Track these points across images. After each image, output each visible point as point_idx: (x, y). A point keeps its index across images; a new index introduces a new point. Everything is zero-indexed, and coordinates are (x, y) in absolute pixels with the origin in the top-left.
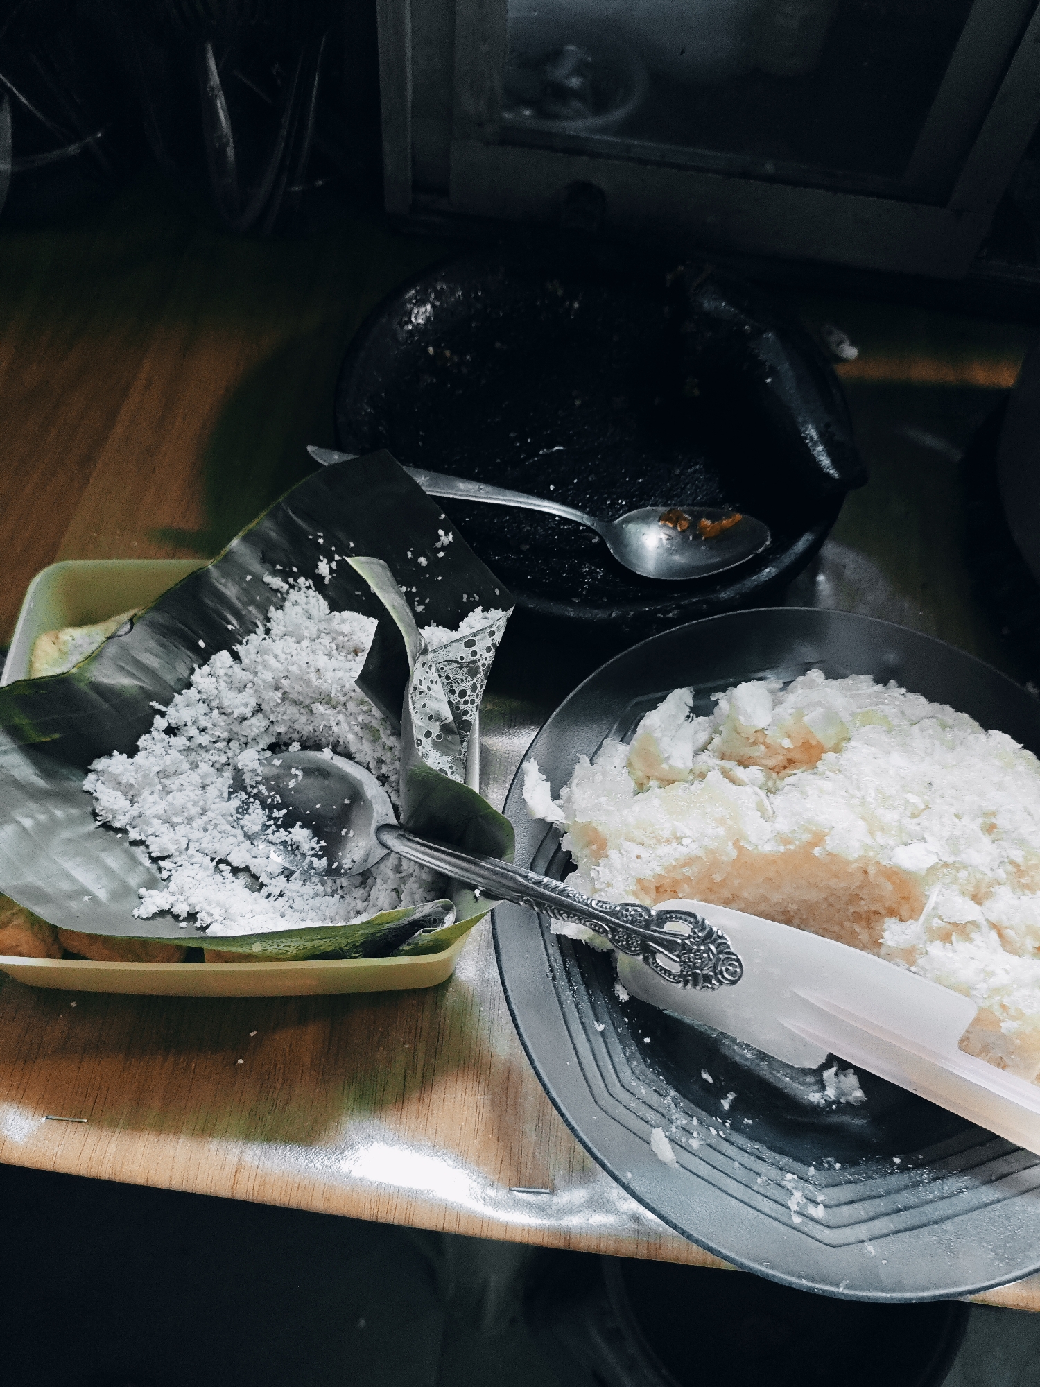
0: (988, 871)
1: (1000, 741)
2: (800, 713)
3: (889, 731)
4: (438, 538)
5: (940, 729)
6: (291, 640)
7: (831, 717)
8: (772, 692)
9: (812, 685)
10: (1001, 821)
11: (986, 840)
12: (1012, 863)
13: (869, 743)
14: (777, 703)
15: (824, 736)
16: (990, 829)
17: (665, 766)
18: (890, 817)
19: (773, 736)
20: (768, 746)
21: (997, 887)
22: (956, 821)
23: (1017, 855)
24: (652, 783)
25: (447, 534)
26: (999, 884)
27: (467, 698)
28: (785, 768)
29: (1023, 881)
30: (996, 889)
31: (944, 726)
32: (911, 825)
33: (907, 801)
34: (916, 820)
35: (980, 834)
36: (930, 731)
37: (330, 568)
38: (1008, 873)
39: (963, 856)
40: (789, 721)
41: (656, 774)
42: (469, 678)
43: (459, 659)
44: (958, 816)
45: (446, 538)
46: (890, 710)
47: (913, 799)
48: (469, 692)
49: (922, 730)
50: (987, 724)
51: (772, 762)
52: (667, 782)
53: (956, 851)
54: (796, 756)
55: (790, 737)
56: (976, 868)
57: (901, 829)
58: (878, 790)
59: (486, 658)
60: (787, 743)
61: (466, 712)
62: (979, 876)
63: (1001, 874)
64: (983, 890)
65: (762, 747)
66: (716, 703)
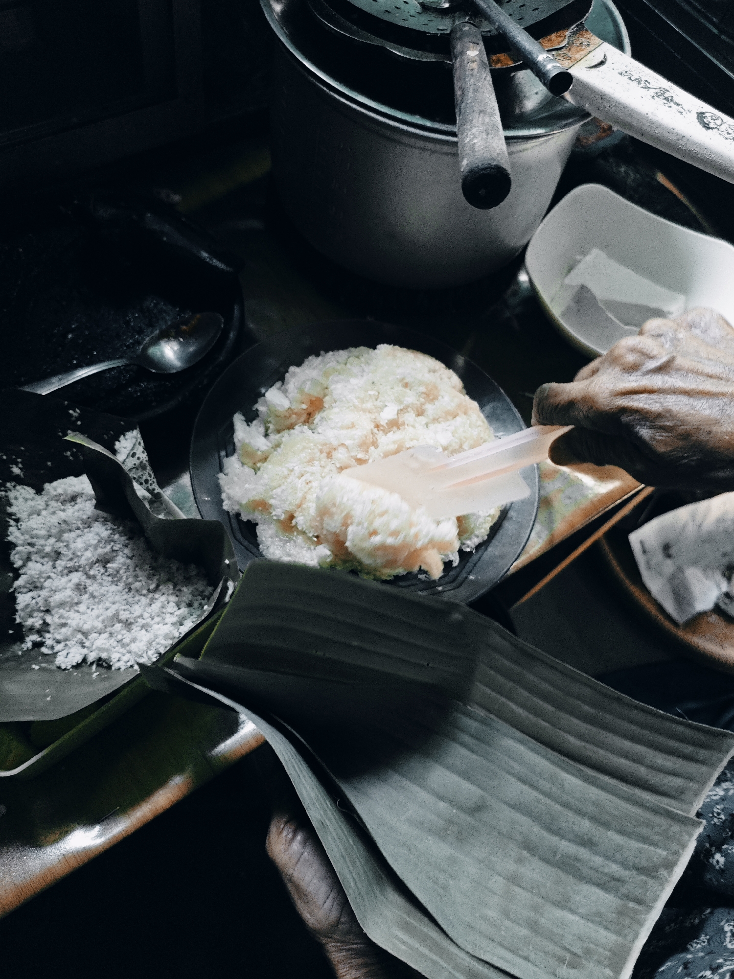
0: (417, 402)
1: (384, 349)
2: (301, 390)
3: (340, 373)
4: (71, 415)
5: (357, 359)
6: (35, 516)
7: (315, 382)
8: (279, 389)
9: (294, 374)
10: (408, 380)
11: (407, 390)
12: (423, 393)
13: (337, 382)
14: (285, 392)
15: (316, 393)
16: (406, 385)
17: (259, 453)
18: (369, 405)
19: (296, 407)
20: (296, 414)
21: (424, 406)
22: (393, 390)
23: (423, 389)
24: (259, 465)
25: (75, 411)
26: (423, 405)
27: (150, 482)
28: (309, 418)
29: (431, 398)
30: (424, 407)
31: (358, 357)
32: (378, 403)
33: (370, 395)
34: (378, 400)
35: (405, 390)
36: (355, 362)
37: (20, 468)
38: (424, 398)
39: (405, 402)
40: (298, 396)
41: (257, 459)
42: (145, 472)
43: (134, 466)
44: (392, 388)
45: (75, 413)
46: (333, 364)
47: (371, 393)
48: (149, 479)
49: (351, 364)
50: (373, 345)
51: (303, 419)
52: (265, 459)
53: (401, 402)
54: (310, 410)
55: (303, 403)
56: (412, 404)
57: (376, 407)
58: (357, 398)
59: (144, 457)
60: (304, 406)
61: (154, 489)
62: (415, 406)
63: (422, 400)
64: (420, 410)
65: (294, 416)
66: (257, 410)
